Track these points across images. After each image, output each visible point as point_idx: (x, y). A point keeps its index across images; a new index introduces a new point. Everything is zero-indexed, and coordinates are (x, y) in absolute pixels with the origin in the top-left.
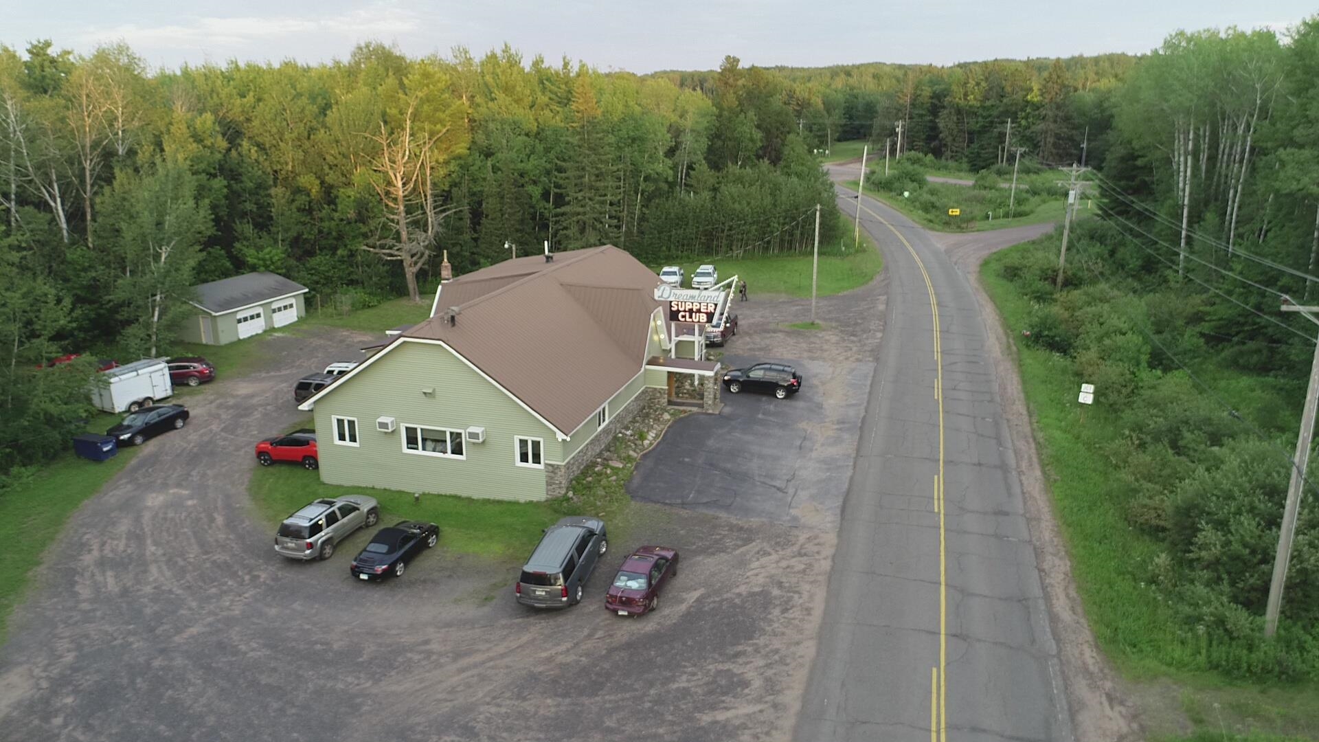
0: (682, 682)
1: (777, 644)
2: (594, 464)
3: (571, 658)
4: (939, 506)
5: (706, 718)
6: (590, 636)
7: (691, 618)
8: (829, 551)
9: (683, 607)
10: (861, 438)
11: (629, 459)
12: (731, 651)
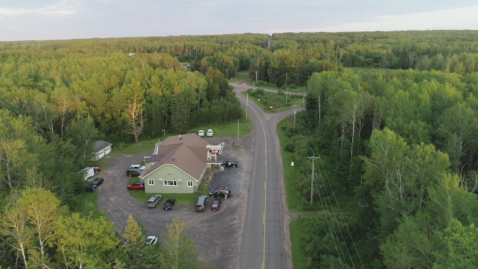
0: (226, 219)
1: (240, 213)
2: (201, 185)
3: (208, 218)
4: (265, 188)
5: (231, 223)
6: (210, 215)
7: (226, 210)
8: (247, 198)
9: (224, 209)
10: (251, 175)
11: (207, 183)
12: (233, 214)
